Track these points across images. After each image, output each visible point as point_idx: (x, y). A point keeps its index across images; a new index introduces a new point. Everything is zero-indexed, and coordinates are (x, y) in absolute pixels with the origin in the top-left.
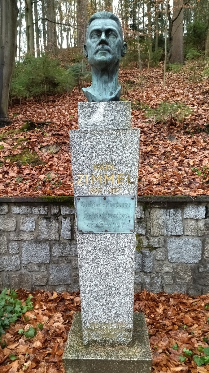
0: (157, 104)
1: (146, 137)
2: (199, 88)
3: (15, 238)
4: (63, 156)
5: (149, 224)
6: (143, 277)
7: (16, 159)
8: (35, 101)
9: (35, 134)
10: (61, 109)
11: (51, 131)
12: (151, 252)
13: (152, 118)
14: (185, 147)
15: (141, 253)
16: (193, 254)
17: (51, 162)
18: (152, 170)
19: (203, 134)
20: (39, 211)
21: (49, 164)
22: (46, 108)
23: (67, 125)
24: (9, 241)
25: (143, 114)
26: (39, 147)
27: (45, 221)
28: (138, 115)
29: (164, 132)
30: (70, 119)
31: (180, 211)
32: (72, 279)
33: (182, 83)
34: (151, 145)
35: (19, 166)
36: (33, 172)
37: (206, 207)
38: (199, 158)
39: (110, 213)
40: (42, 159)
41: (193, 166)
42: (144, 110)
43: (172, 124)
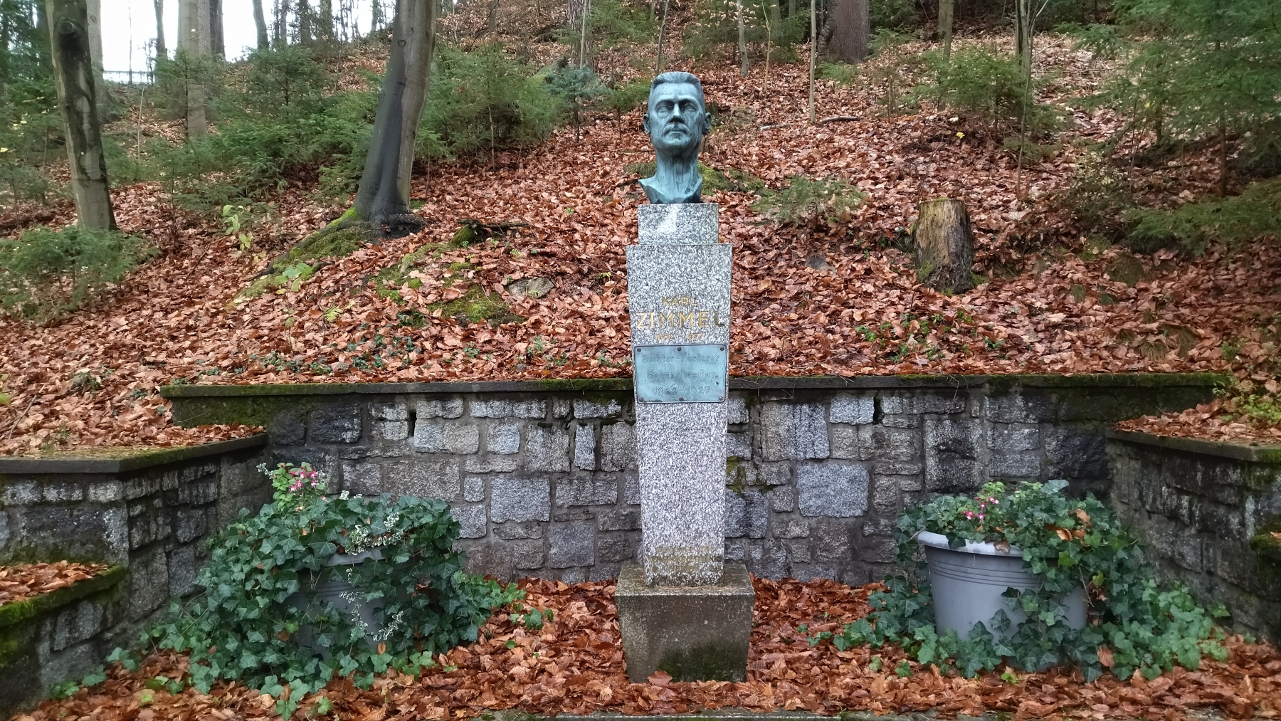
0: (786, 177)
1: (755, 258)
2: (896, 135)
3: (478, 469)
4: (562, 304)
5: (758, 437)
6: (747, 549)
7: (455, 309)
8: (463, 166)
9: (489, 252)
10: (535, 187)
11: (525, 244)
12: (762, 494)
13: (773, 213)
14: (846, 281)
15: (743, 496)
16: (851, 497)
17: (537, 317)
18: (769, 333)
19: (893, 252)
20: (529, 410)
21: (532, 319)
22: (496, 186)
23: (562, 232)
24: (464, 474)
25: (748, 203)
26: (505, 282)
27: (540, 432)
28: (737, 206)
29: (799, 246)
30: (565, 215)
31: (821, 409)
32: (597, 554)
33: (861, 113)
34: (767, 278)
35: (464, 325)
36: (498, 336)
37: (875, 399)
38: (876, 305)
39: (687, 371)
40: (514, 309)
41: (862, 322)
42: (752, 192)
43: (818, 228)
